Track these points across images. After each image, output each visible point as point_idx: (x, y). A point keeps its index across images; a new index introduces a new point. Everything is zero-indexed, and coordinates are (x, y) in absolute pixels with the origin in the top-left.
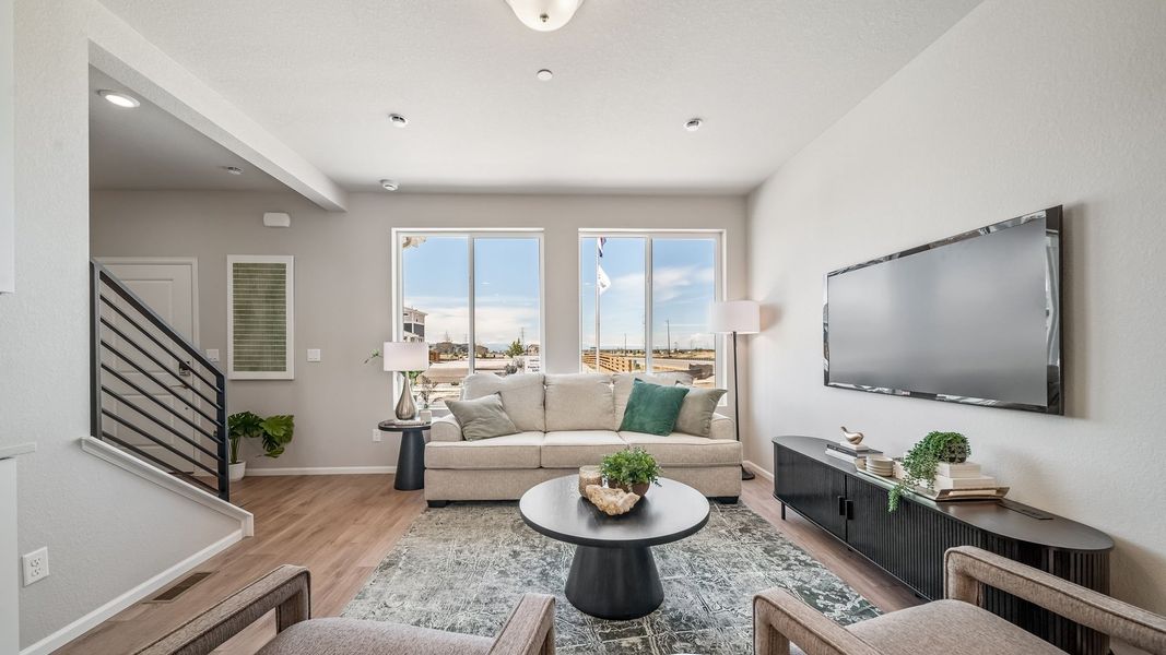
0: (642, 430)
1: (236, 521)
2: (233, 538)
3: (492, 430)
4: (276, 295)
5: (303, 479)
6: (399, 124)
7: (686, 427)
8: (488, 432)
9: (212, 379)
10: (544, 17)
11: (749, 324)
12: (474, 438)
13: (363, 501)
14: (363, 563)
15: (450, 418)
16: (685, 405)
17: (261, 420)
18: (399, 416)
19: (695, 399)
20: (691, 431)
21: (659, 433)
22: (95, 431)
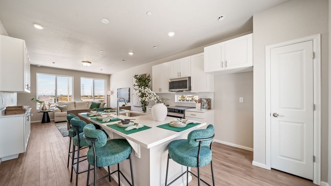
11: (109, 93)
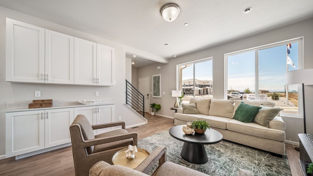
0: (237, 119)
1: (145, 121)
2: (144, 123)
3: (190, 112)
4: (158, 82)
5: (162, 117)
6: (167, 45)
7: (258, 122)
8: (189, 112)
9: (142, 97)
10: (170, 19)
12: (185, 113)
13: (166, 123)
14: (156, 132)
15: (181, 108)
16: (259, 113)
17: (155, 105)
18: (175, 107)
19: (263, 111)
20: (260, 123)
21: (242, 121)
22: (127, 103)
